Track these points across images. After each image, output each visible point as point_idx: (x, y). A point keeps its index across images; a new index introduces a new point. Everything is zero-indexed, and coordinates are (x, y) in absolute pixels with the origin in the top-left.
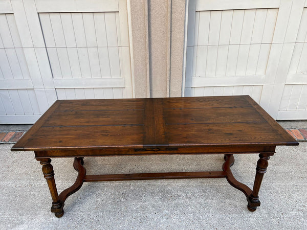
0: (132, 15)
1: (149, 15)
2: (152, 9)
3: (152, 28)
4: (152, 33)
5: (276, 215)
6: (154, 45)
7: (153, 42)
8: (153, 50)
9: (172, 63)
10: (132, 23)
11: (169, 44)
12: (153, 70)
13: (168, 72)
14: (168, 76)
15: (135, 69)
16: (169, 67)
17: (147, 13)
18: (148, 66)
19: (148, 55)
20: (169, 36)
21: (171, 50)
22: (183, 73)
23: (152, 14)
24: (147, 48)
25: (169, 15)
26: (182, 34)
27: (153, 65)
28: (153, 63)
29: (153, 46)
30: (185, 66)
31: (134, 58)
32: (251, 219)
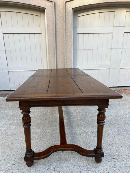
0: (48, 33)
1: (56, 34)
2: (57, 31)
3: (57, 40)
4: (57, 42)
7: (57, 46)
8: (58, 50)
9: (67, 56)
10: (48, 37)
11: (65, 47)
12: (58, 60)
13: (65, 60)
14: (65, 62)
15: (49, 59)
16: (65, 58)
17: (55, 33)
18: (55, 57)
19: (55, 52)
20: (65, 43)
21: (66, 50)
22: (72, 61)
23: (57, 33)
24: (55, 49)
25: (65, 33)
26: (71, 42)
27: (58, 57)
28: (58, 56)
29: (58, 48)
31: (49, 54)
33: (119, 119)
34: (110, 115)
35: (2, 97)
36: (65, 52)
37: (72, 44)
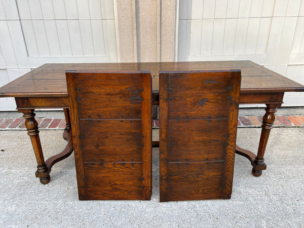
5: (290, 202)
6: (142, 14)
7: (141, 10)
8: (141, 20)
9: (163, 35)
11: (159, 12)
12: (141, 44)
14: (159, 50)
15: (120, 42)
16: (159, 39)
18: (135, 38)
19: (135, 25)
21: (161, 19)
22: (175, 46)
24: (134, 16)
27: (141, 38)
28: (141, 35)
30: (177, 40)
31: (119, 28)
32: (259, 207)
33: (290, 209)
34: (267, 194)
35: (17, 128)
36: (158, 25)
37: (176, 6)
